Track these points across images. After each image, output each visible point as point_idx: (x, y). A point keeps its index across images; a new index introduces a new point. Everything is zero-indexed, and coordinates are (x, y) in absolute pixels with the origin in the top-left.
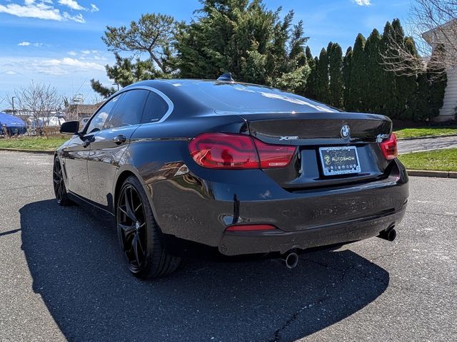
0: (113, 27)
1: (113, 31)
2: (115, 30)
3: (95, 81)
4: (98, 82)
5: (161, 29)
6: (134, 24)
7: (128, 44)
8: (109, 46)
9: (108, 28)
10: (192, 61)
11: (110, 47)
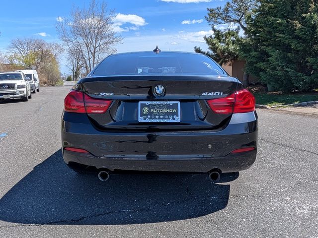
0: (212, 8)
1: (211, 11)
2: (213, 10)
3: (197, 47)
4: (199, 48)
5: (249, 4)
6: (228, 3)
7: (223, 19)
8: (209, 22)
9: (208, 9)
10: (261, 27)
11: (211, 23)
